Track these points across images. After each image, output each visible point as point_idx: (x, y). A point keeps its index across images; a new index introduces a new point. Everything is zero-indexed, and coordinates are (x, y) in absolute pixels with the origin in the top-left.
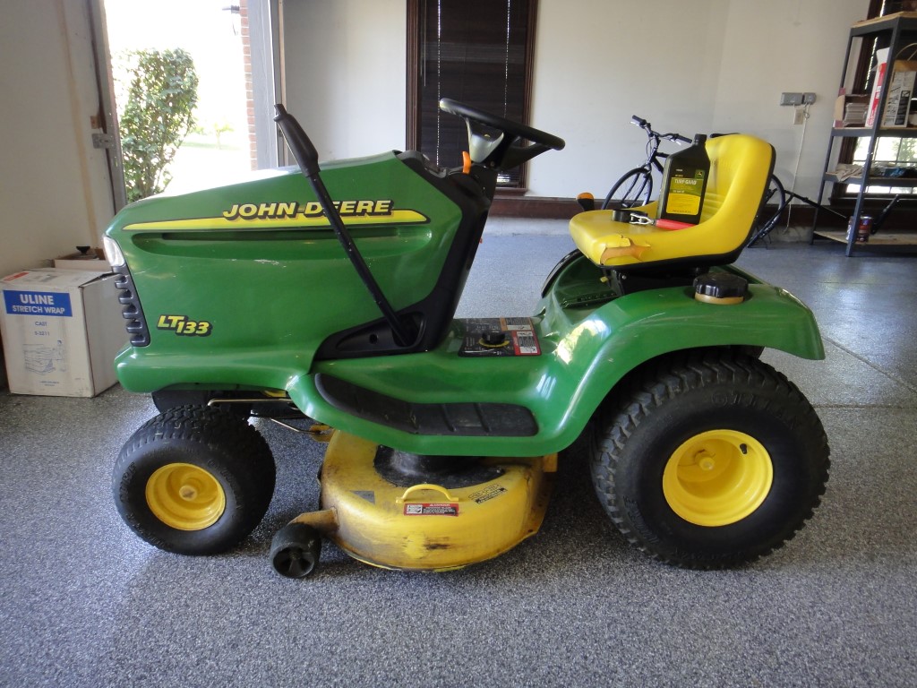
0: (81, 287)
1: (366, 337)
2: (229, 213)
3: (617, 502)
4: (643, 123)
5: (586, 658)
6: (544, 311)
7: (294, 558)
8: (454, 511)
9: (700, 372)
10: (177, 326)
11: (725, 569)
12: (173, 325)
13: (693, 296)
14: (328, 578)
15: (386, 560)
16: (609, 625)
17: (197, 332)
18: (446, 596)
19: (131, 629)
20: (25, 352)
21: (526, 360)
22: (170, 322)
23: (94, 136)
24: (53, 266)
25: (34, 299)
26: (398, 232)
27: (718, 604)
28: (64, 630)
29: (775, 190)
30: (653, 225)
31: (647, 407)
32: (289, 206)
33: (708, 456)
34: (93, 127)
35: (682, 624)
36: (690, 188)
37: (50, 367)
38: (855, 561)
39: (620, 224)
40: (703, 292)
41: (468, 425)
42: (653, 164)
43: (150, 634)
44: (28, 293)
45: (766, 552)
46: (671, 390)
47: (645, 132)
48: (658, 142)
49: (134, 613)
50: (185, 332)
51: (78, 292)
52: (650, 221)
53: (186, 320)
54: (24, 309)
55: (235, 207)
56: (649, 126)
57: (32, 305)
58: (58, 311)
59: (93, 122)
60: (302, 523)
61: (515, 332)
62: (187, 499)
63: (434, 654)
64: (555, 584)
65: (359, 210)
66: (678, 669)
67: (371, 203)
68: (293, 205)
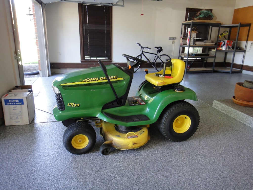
1: (111, 104)
3: (165, 131)
4: (139, 44)
6: (141, 95)
7: (105, 151)
8: (137, 137)
9: (178, 105)
10: (72, 105)
11: (184, 141)
12: (71, 105)
13: (175, 91)
15: (125, 148)
17: (77, 106)
18: (136, 154)
20: (10, 115)
21: (143, 105)
22: (70, 104)
24: (11, 92)
25: (13, 101)
26: (118, 82)
27: (184, 147)
30: (164, 77)
31: (170, 112)
33: (179, 120)
34: (15, 54)
35: (180, 151)
36: (169, 69)
37: (17, 118)
38: (204, 137)
40: (177, 90)
42: (142, 54)
43: (82, 170)
44: (11, 100)
45: (190, 137)
46: (174, 109)
47: (140, 47)
48: (143, 49)
50: (74, 106)
51: (26, 98)
53: (74, 104)
54: (9, 104)
56: (141, 45)
57: (12, 103)
58: (20, 103)
60: (105, 144)
61: (138, 100)
62: (80, 142)
64: (155, 148)
66: (181, 158)
67: (113, 77)
68: (97, 78)
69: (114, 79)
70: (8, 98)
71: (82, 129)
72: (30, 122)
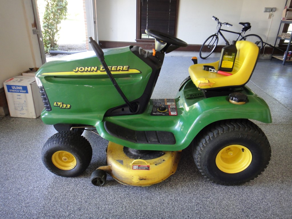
0: (31, 84)
1: (121, 109)
2: (75, 70)
3: (200, 166)
4: (216, 19)
5: (189, 216)
6: (179, 97)
7: (98, 180)
8: (148, 168)
9: (230, 127)
10: (60, 105)
11: (235, 185)
12: (59, 105)
13: (228, 101)
14: (109, 186)
15: (127, 183)
16: (196, 205)
17: (66, 108)
18: (146, 193)
19: (48, 203)
20: (14, 104)
21: (172, 117)
22: (58, 104)
23: (33, 30)
24: (22, 75)
25: (16, 88)
26: (131, 76)
27: (231, 198)
28: (28, 203)
29: (260, 42)
30: (217, 73)
31: (211, 137)
32: (95, 68)
33: (231, 151)
34: (33, 27)
35: (220, 205)
36: (230, 59)
37: (22, 109)
38: (277, 183)
39: (206, 71)
40: (232, 99)
41: (153, 140)
42: (219, 33)
43: (54, 205)
44: (14, 86)
46: (220, 132)
49: (49, 197)
50: (63, 107)
51: (30, 85)
52: (216, 71)
53: (63, 104)
54: (13, 91)
55: (77, 68)
56: (218, 20)
57: (16, 90)
58: (24, 91)
59: (32, 26)
60: (101, 169)
61: (170, 105)
63: (141, 214)
64: (180, 189)
65: (118, 69)
67: (122, 67)
68: (96, 68)
69: (123, 70)
70: (11, 83)
71: (64, 144)
72: (38, 116)
